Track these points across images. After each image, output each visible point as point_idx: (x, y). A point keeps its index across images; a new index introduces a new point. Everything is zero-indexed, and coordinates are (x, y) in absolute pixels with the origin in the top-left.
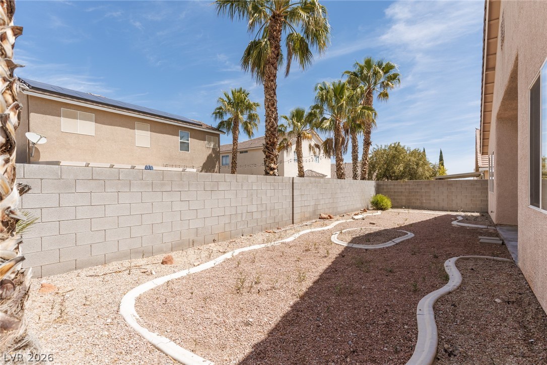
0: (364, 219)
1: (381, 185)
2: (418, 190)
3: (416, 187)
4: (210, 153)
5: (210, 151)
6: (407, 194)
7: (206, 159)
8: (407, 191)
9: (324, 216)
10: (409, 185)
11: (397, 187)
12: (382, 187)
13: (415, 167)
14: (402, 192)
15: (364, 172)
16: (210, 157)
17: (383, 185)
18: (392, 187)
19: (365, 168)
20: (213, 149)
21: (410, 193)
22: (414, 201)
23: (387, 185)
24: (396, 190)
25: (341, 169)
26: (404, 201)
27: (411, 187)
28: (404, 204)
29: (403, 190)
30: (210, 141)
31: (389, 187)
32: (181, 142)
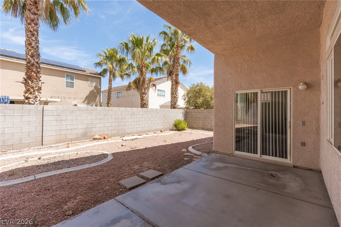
0: (133, 140)
1: (188, 112)
2: (209, 117)
3: (208, 114)
4: (92, 89)
5: (93, 88)
6: (203, 119)
7: (89, 93)
8: (203, 117)
9: (97, 137)
10: (204, 112)
11: (197, 114)
12: (188, 114)
13: (209, 100)
14: (200, 118)
15: (174, 103)
16: (92, 92)
17: (189, 112)
18: (194, 114)
19: (175, 100)
20: (95, 87)
21: (204, 118)
22: (207, 124)
23: (191, 113)
24: (196, 116)
25: (144, 100)
26: (201, 124)
27: (205, 114)
28: (201, 126)
29: (201, 116)
30: (92, 82)
31: (192, 114)
32: (67, 82)
